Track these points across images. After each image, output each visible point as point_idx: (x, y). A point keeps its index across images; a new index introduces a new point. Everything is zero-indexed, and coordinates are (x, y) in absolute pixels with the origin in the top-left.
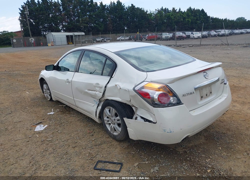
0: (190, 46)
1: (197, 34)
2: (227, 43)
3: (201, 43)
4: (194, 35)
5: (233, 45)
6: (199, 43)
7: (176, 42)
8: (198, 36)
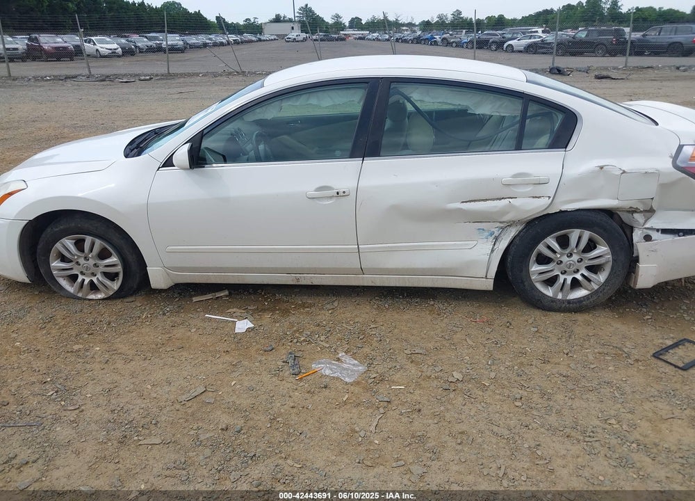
0: (143, 78)
1: (106, 44)
2: (239, 70)
3: (168, 70)
4: (95, 44)
5: (255, 73)
6: (164, 70)
7: (89, 68)
8: (111, 49)
